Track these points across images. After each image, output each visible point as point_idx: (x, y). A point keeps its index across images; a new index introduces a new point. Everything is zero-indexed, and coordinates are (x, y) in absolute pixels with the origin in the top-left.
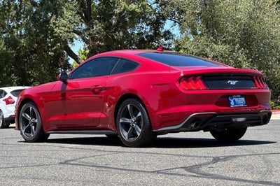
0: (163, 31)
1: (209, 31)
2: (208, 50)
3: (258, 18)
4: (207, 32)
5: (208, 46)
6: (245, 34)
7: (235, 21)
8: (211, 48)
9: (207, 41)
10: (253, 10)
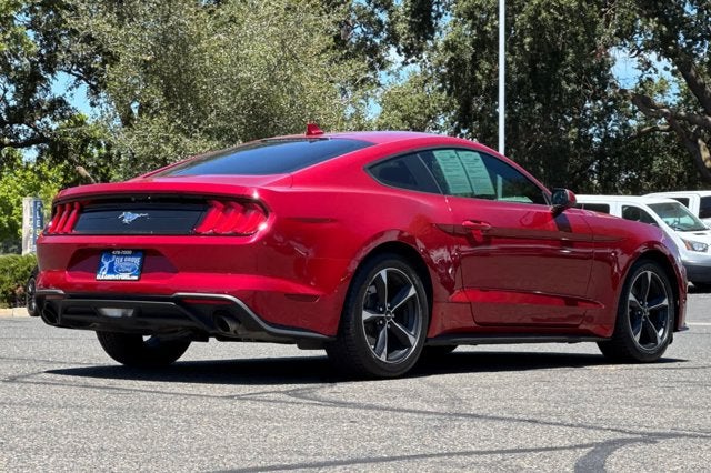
0: (48, 98)
1: (172, 106)
2: (169, 150)
3: (287, 81)
4: (168, 109)
5: (167, 140)
6: (257, 116)
7: (235, 86)
8: (176, 146)
9: (166, 128)
10: (279, 62)
